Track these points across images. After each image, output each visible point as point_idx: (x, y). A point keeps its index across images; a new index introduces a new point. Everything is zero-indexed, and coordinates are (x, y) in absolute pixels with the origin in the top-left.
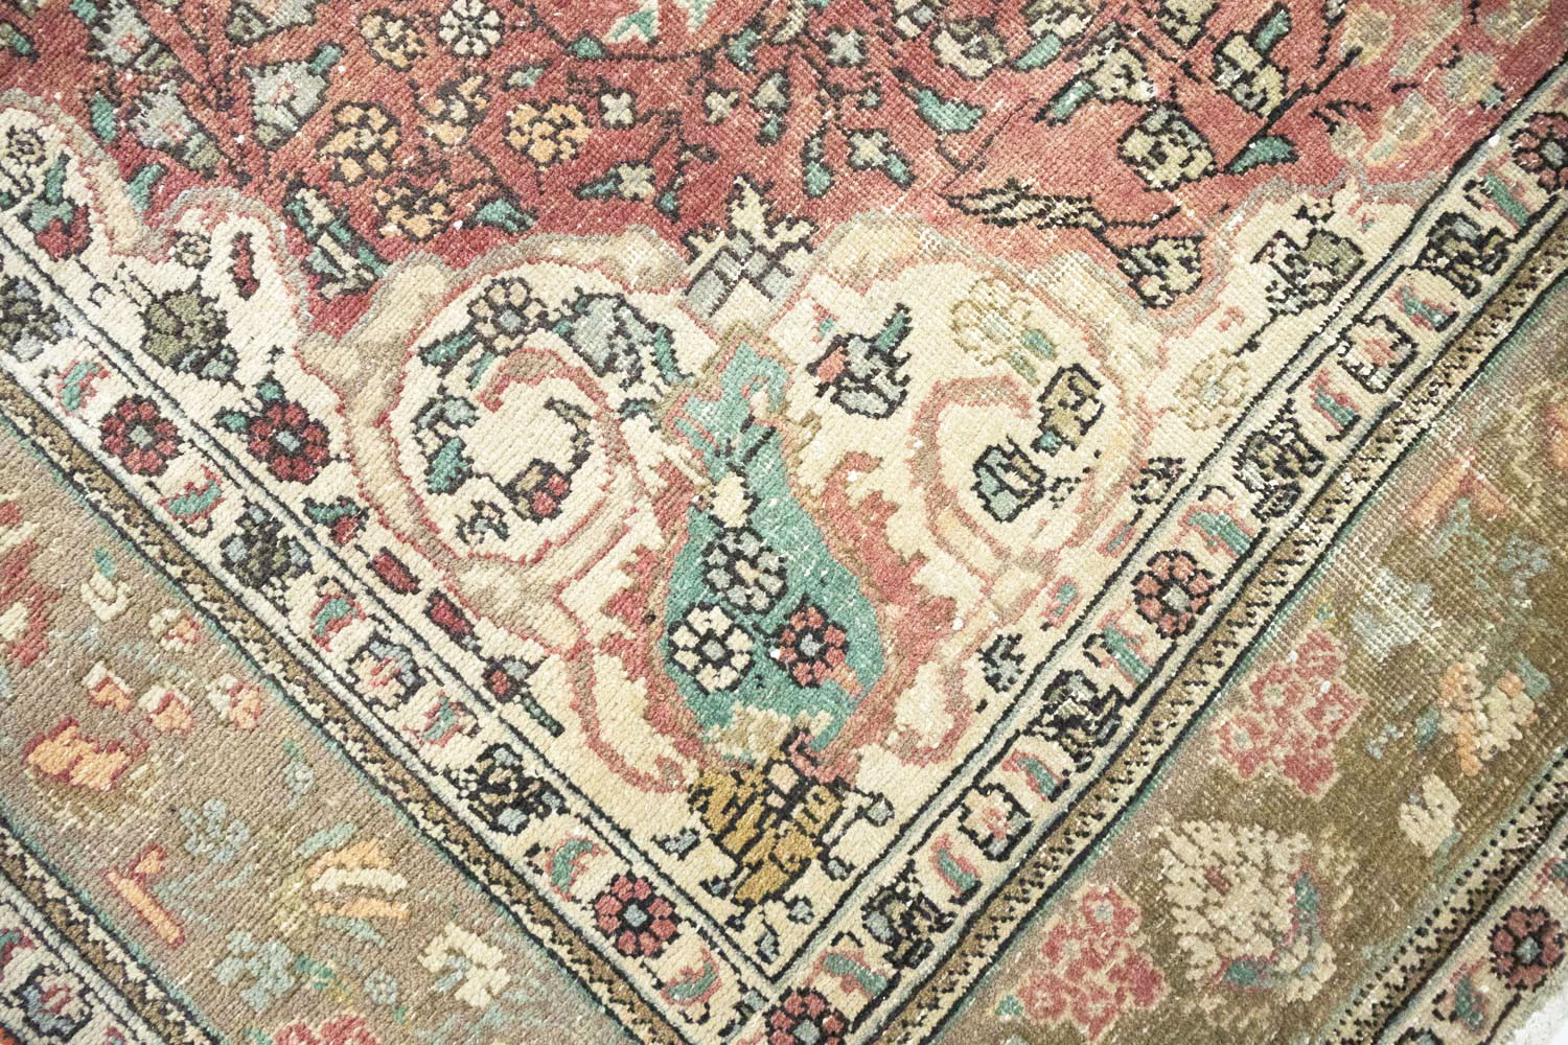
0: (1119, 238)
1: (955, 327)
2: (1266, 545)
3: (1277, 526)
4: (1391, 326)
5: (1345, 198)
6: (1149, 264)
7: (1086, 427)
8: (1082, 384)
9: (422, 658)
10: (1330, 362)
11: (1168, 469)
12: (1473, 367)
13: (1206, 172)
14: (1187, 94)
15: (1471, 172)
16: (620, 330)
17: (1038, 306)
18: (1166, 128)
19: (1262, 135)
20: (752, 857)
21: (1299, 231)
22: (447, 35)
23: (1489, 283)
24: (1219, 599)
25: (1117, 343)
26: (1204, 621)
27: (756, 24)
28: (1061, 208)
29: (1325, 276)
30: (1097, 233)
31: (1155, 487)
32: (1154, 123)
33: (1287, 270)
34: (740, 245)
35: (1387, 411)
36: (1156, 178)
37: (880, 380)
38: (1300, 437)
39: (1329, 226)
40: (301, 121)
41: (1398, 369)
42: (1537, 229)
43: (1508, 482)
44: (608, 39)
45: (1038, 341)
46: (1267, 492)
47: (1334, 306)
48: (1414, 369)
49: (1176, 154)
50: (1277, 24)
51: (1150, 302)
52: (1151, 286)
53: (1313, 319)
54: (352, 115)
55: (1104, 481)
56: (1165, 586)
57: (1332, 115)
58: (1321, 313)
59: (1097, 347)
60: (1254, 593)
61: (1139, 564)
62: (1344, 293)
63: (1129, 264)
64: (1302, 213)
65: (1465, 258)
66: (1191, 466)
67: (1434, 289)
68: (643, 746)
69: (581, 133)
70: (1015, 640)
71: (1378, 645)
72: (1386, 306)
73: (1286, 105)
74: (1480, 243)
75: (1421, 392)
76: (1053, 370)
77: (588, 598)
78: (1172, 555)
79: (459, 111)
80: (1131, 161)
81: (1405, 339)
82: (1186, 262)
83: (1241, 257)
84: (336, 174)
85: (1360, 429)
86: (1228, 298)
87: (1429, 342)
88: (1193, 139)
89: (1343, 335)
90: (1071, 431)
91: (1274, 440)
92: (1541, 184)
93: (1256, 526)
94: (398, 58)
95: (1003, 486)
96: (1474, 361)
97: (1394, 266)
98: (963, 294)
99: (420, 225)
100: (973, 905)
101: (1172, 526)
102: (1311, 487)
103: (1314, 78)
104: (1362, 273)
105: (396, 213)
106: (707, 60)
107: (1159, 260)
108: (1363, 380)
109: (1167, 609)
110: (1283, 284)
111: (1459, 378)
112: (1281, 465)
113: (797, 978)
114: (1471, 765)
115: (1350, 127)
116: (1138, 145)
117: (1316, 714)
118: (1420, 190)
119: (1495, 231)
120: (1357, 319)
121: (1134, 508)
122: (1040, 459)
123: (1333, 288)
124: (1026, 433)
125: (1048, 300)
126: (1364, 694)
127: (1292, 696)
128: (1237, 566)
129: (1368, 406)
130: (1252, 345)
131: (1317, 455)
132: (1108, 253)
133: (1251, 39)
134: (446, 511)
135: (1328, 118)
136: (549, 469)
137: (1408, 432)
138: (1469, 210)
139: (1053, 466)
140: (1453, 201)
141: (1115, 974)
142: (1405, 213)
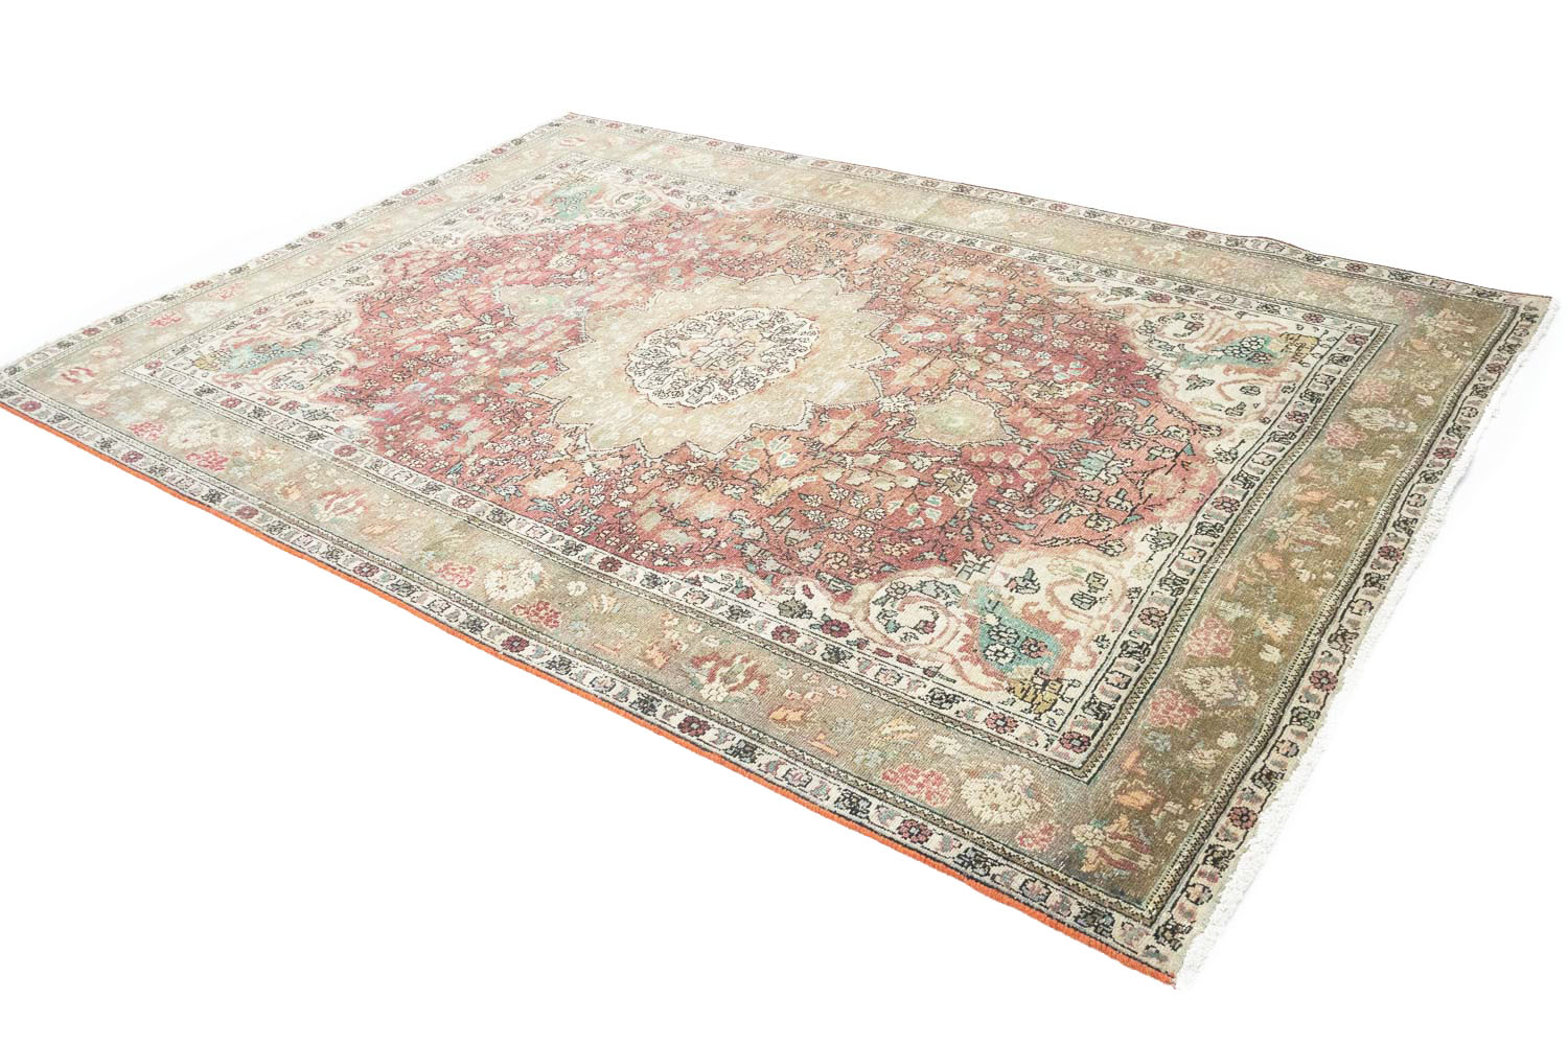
0: (1094, 544)
1: (1050, 571)
2: (1178, 604)
3: (1181, 597)
4: (1194, 548)
5: (1164, 524)
6: (1107, 548)
7: (1104, 585)
8: (1098, 576)
9: (899, 672)
10: (1179, 559)
11: (1138, 590)
12: (1227, 553)
13: (1116, 526)
14: (1100, 511)
15: (1202, 513)
16: (938, 587)
17: (1075, 562)
18: (1098, 518)
19: (1130, 515)
20: (1036, 701)
21: (1154, 533)
22: (857, 535)
23: (1222, 535)
24: (1170, 617)
25: (1106, 566)
26: (1167, 622)
27: (955, 517)
28: (1072, 541)
29: (1167, 541)
30: (1087, 544)
31: (1134, 595)
32: (1094, 519)
33: (1154, 542)
34: (970, 564)
35: (1204, 567)
36: (1100, 529)
37: (1030, 586)
38: (1178, 577)
39: (1162, 531)
40: (816, 559)
41: (1202, 557)
42: (1231, 521)
43: (1251, 575)
44: (909, 527)
45: (1079, 569)
46: (1174, 591)
47: (1173, 547)
48: (1208, 556)
49: (1104, 524)
50: (1123, 493)
51: (1112, 555)
52: (1111, 552)
54: (831, 556)
55: (1117, 596)
56: (1149, 616)
58: (1169, 550)
59: (1099, 568)
60: (1181, 613)
61: (1138, 612)
62: (1175, 544)
63: (1101, 549)
64: (1152, 529)
65: (1211, 531)
66: (1144, 589)
67: (1205, 538)
68: (984, 679)
69: (908, 548)
70: (1104, 636)
71: (1230, 619)
72: (1191, 544)
73: (1135, 508)
74: (1214, 527)
75: (1213, 561)
76: (1087, 574)
77: (952, 649)
78: (1148, 609)
79: (866, 549)
80: (1090, 527)
81: (1201, 550)
82: (1119, 545)
83: (1137, 541)
84: (831, 568)
85: (1197, 572)
86: (1137, 551)
87: (1209, 551)
88: (1108, 520)
89: (1180, 552)
90: (1100, 587)
91: (1169, 579)
92: (1226, 512)
93: (1174, 598)
94: (842, 541)
95: (1082, 602)
97: (1188, 536)
98: (1049, 563)
99: (863, 575)
100: (1120, 702)
101: (1145, 603)
102: (1187, 587)
103: (1141, 502)
104: (1178, 540)
105: (854, 574)
106: (943, 527)
107: (1110, 546)
108: (1192, 561)
109: (1153, 621)
110: (1154, 545)
111: (1223, 556)
112: (1174, 584)
113: (1066, 728)
114: (1278, 640)
115: (1158, 510)
116: (1091, 524)
117: (1218, 638)
118: (1189, 518)
119: (1217, 524)
120: (1183, 549)
121: (1129, 601)
122: (1092, 595)
123: (1171, 544)
124: (1085, 589)
125: (1076, 560)
126: (1232, 630)
127: (1207, 634)
128: (1172, 608)
129: (1197, 567)
130: (1151, 560)
131: (1186, 580)
132: (1093, 548)
133: (1116, 497)
134: (895, 637)
135: (1151, 508)
136: (927, 622)
137: (1214, 570)
138: (1206, 521)
139: (1098, 595)
140: (1200, 520)
141: (1180, 710)
142: (1186, 524)
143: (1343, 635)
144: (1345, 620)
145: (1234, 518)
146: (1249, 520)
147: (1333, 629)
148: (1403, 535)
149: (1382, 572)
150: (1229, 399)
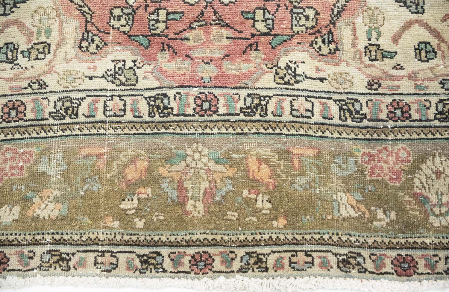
0: (90, 27)
1: (35, 11)
2: (44, 122)
3: (51, 120)
4: (125, 105)
5: (147, 68)
6: (90, 39)
7: (37, 59)
8: (46, 50)
10: (103, 99)
11: (43, 85)
12: (132, 132)
13: (124, 32)
14: (140, 12)
15: (182, 91)
17: (57, 25)
18: (127, 15)
19: (146, 36)
21: (129, 64)
23: (157, 118)
24: (21, 123)
25: (63, 49)
26: (13, 124)
28: (86, 9)
29: (124, 80)
30: (87, 22)
31: (36, 86)
32: (126, 11)
33: (117, 70)
35: (102, 122)
36: (112, 22)
37: (8, 7)
38: (78, 108)
39: (137, 70)
41: (115, 115)
42: (182, 118)
45: (48, 32)
46: (57, 112)
47: (118, 88)
48: (118, 119)
49: (123, 21)
50: (177, 16)
51: (81, 47)
52: (84, 44)
53: (111, 86)
55: (28, 74)
56: (14, 108)
57: (166, 48)
58: (114, 87)
59: (59, 45)
60: (30, 129)
61: (14, 98)
62: (123, 88)
63: (86, 35)
64: (134, 61)
65: (158, 107)
66: (48, 90)
67: (144, 107)
71: (42, 168)
72: (129, 100)
73: (158, 35)
74: (166, 108)
75: (114, 126)
76: (44, 40)
78: (23, 103)
80: (111, 13)
81: (124, 111)
82: (98, 46)
83: (110, 57)
85: (92, 119)
86: (97, 63)
87: (129, 116)
88: (130, 23)
89: (112, 96)
90: (33, 56)
91: (72, 103)
92: (194, 109)
93: (47, 116)
95: (6, 54)
96: (134, 131)
97: (141, 93)
98: (45, 6)
101: (30, 98)
102: (68, 120)
103: (172, 36)
104: (132, 87)
107: (93, 41)
108: (105, 110)
109: (9, 114)
110: (112, 72)
111: (126, 131)
112: (67, 109)
114: (30, 213)
115: (167, 55)
116: (117, 12)
117: (12, 168)
118: (167, 83)
119: (172, 109)
120: (119, 96)
121: (26, 86)
122: (20, 56)
123: (122, 84)
124: (23, 47)
125: (61, 24)
126: (26, 175)
127: (13, 159)
128: (32, 120)
129: (100, 116)
130: (91, 78)
131: (77, 115)
132: (84, 29)
133: (168, 14)
135: (165, 47)
137: (102, 131)
138: (172, 98)
139: (21, 60)
140: (171, 93)
142: (157, 84)
143: (63, 259)
144: (83, 255)
145: (191, 118)
146: (192, 131)
147: (63, 249)
148: (237, 265)
149: (167, 264)
150: (396, 39)
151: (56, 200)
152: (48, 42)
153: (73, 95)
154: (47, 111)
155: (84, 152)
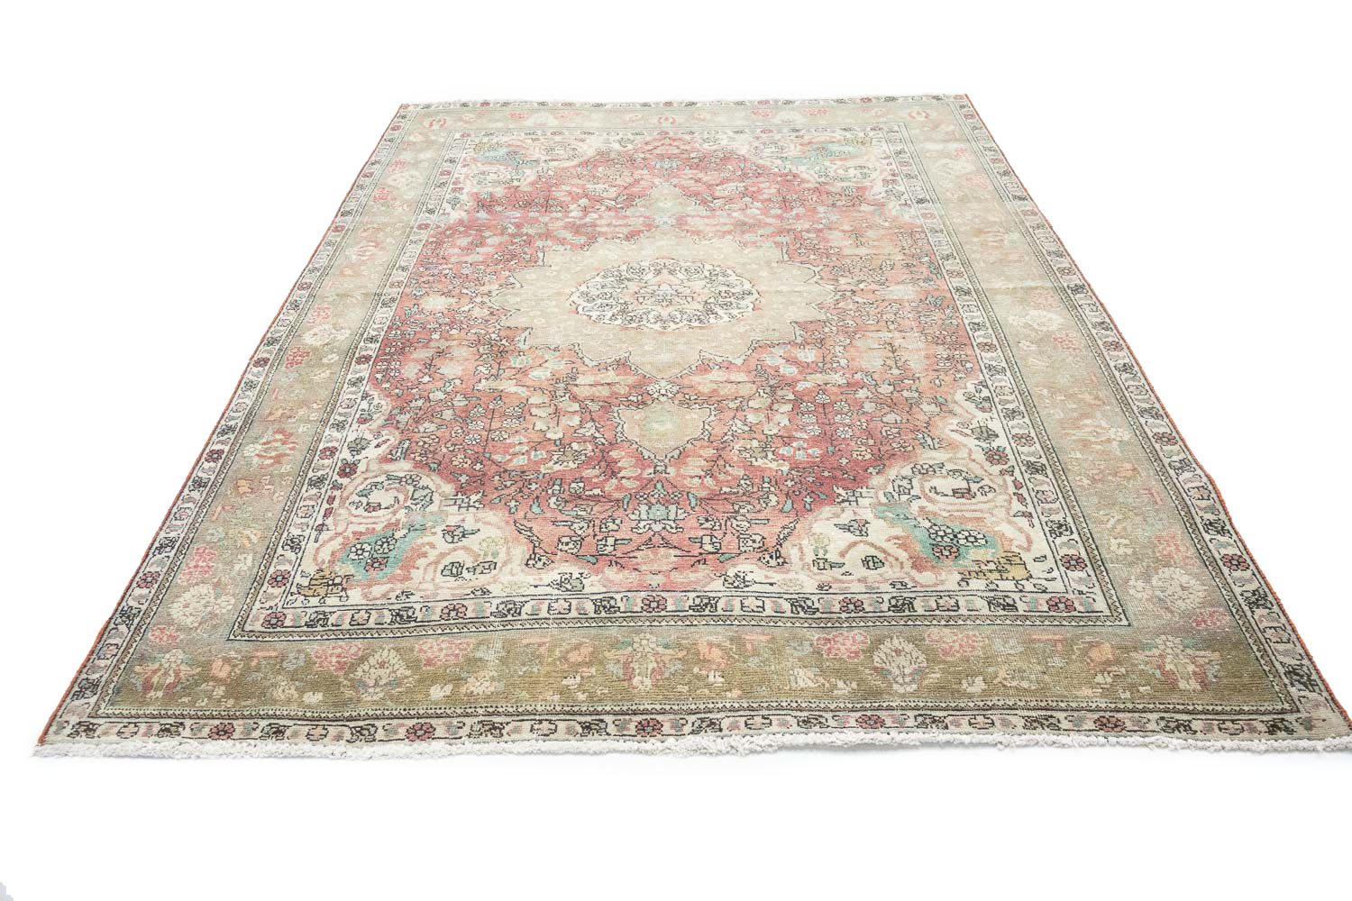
0: (537, 550)
1: (483, 540)
2: (484, 620)
3: (492, 619)
4: (570, 606)
5: (594, 578)
6: (537, 559)
7: (482, 573)
8: (492, 567)
9: (315, 515)
10: (547, 602)
11: (486, 592)
12: (577, 626)
13: (572, 554)
14: (589, 539)
15: (629, 594)
16: (425, 497)
17: (504, 549)
18: (576, 541)
19: (593, 556)
20: (311, 587)
21: (576, 576)
22: (467, 438)
23: (603, 614)
24: (461, 621)
25: (510, 566)
26: (452, 622)
27: (524, 472)
28: (535, 538)
29: (570, 587)
30: (535, 546)
31: (479, 593)
32: (573, 539)
33: (563, 580)
34: (466, 500)
35: (546, 619)
36: (560, 546)
37: (456, 538)
38: (521, 608)
39: (584, 581)
40: (424, 432)
41: (560, 613)
42: (629, 614)
43: (550, 651)
44: (494, 457)
45: (495, 554)
46: (499, 612)
47: (563, 594)
48: (563, 616)
49: (571, 546)
50: (626, 542)
51: (527, 565)
52: (531, 562)
53: (556, 592)
54: (433, 437)
55: (471, 584)
56: (454, 609)
57: (614, 563)
58: (559, 593)
59: (505, 564)
60: (469, 626)
61: (455, 603)
62: (569, 593)
63: (533, 556)
64: (581, 574)
65: (604, 607)
66: (491, 595)
67: (590, 607)
68: (325, 554)
69: (466, 466)
70: (412, 594)
71: (479, 655)
72: (574, 603)
73: (607, 555)
74: (611, 607)
75: (557, 621)
76: (491, 560)
77: (352, 528)
78: (463, 606)
79: (451, 449)
80: (560, 541)
81: (570, 610)
82: (544, 563)
83: (556, 571)
84: (417, 443)
85: (535, 617)
86: (543, 576)
87: (574, 614)
88: (578, 547)
89: (557, 599)
90: (478, 571)
91: (515, 604)
92: (642, 608)
93: (488, 615)
94: (454, 435)
95: (451, 570)
96: (579, 625)
97: (587, 597)
98: (493, 536)
99: (418, 458)
100: (334, 628)
101: (472, 601)
102: (509, 618)
103: (619, 555)
104: (578, 593)
105: (417, 455)
106: (506, 471)
107: (540, 560)
108: (549, 609)
109: (449, 614)
110: (558, 582)
111: (571, 625)
112: (509, 610)
113: (285, 611)
114: (463, 690)
115: (615, 568)
116: (565, 540)
117: (447, 655)
118: (615, 589)
119: (619, 608)
120: (565, 599)
121: (469, 593)
122: (465, 571)
123: (568, 590)
124: (469, 565)
125: (508, 548)
126: (462, 660)
127: (448, 648)
128: (473, 618)
129: (544, 614)
130: (536, 587)
131: (520, 614)
132: (531, 552)
133: (616, 540)
134: (355, 498)
135: (612, 563)
136: (379, 505)
137: (545, 626)
138: (619, 600)
139: (466, 574)
140: (618, 597)
141: (338, 662)
142: (605, 590)
143: (495, 728)
144: (519, 723)
145: (639, 614)
146: (640, 624)
147: (496, 719)
148: (687, 729)
149: (611, 729)
150: (842, 554)
151: (493, 679)
152: (495, 561)
153: (516, 599)
154: (489, 611)
155: (525, 642)
